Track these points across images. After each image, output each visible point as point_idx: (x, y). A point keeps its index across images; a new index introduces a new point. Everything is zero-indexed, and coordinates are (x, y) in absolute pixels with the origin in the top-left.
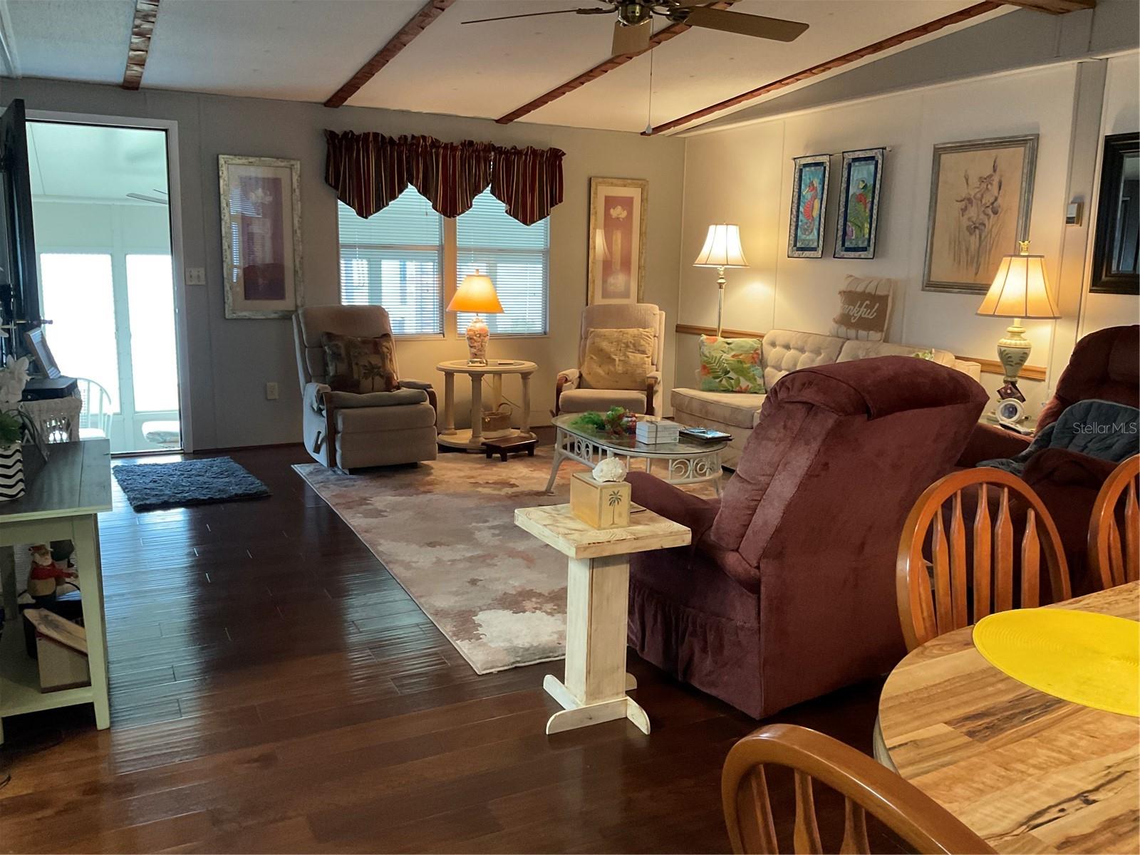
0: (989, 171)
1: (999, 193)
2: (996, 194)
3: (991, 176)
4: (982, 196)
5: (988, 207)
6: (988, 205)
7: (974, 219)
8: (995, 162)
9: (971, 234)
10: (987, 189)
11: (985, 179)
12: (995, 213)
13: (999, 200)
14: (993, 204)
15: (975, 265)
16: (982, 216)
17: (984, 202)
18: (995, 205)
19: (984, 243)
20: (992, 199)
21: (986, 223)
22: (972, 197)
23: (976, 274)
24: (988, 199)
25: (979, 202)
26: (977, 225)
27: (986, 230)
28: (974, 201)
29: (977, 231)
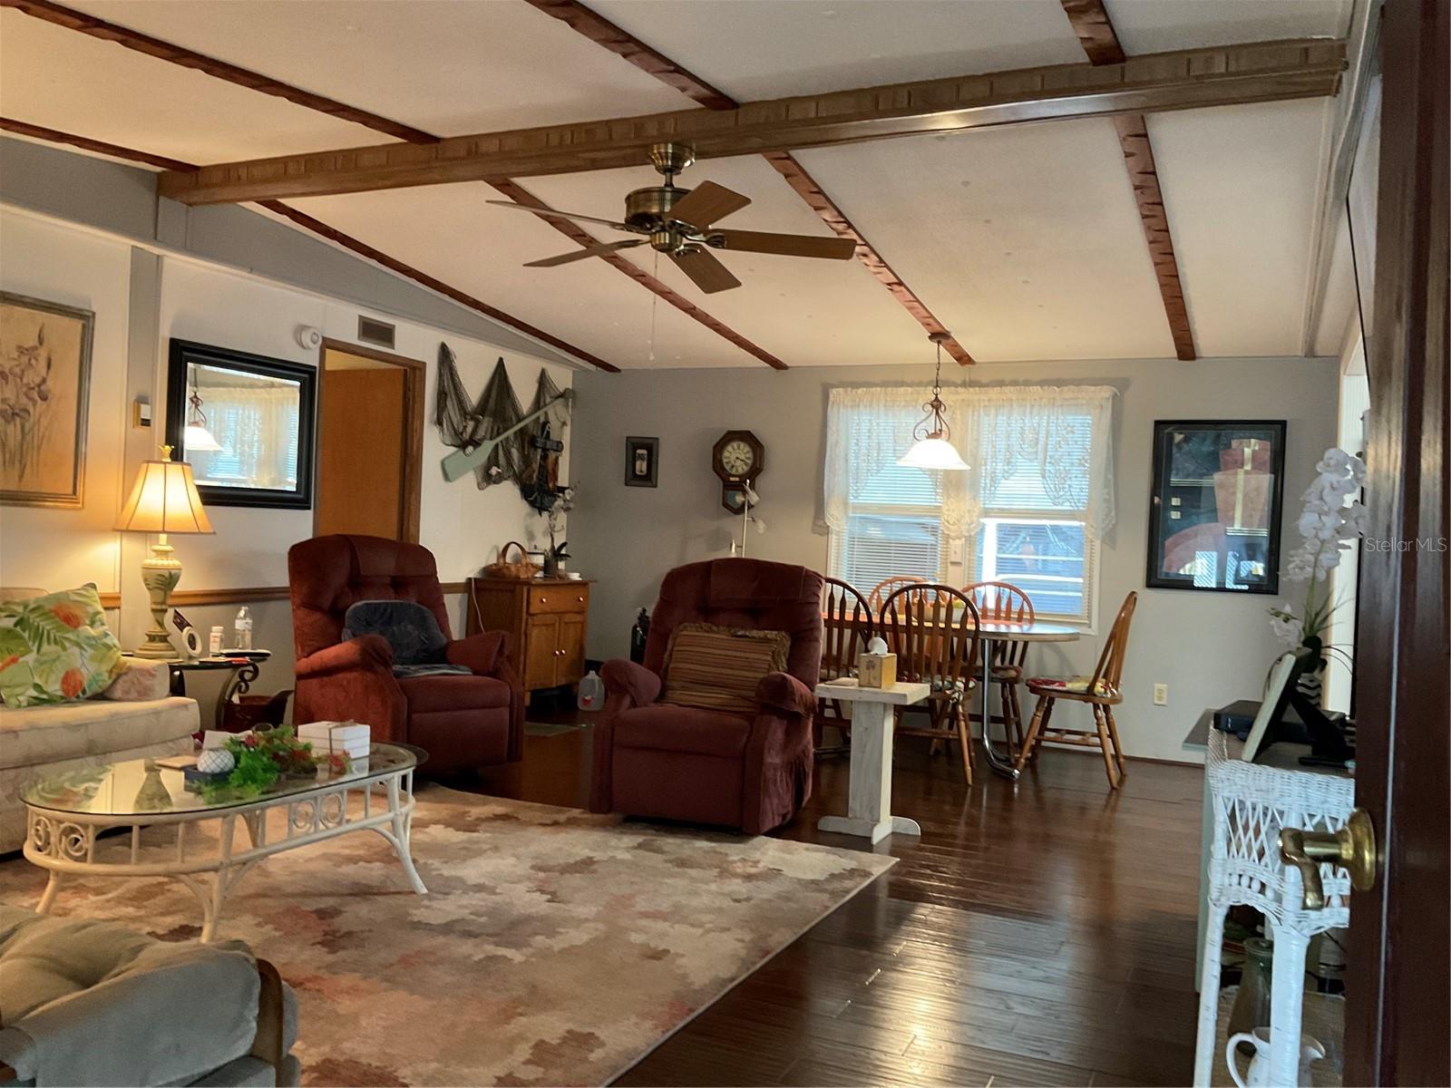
0: (33, 342)
1: (48, 372)
2: (44, 375)
3: (35, 348)
4: (23, 371)
5: (33, 389)
6: (32, 385)
7: (12, 403)
8: (40, 331)
9: (8, 422)
10: (30, 364)
11: (27, 350)
12: (44, 398)
13: (50, 383)
14: (39, 386)
15: (17, 464)
16: (24, 400)
17: (25, 381)
18: (43, 388)
19: (28, 438)
20: (38, 380)
21: (31, 411)
22: (7, 371)
23: (21, 477)
24: (32, 378)
25: (19, 380)
26: (17, 411)
27: (32, 420)
28: (10, 377)
29: (18, 419)
